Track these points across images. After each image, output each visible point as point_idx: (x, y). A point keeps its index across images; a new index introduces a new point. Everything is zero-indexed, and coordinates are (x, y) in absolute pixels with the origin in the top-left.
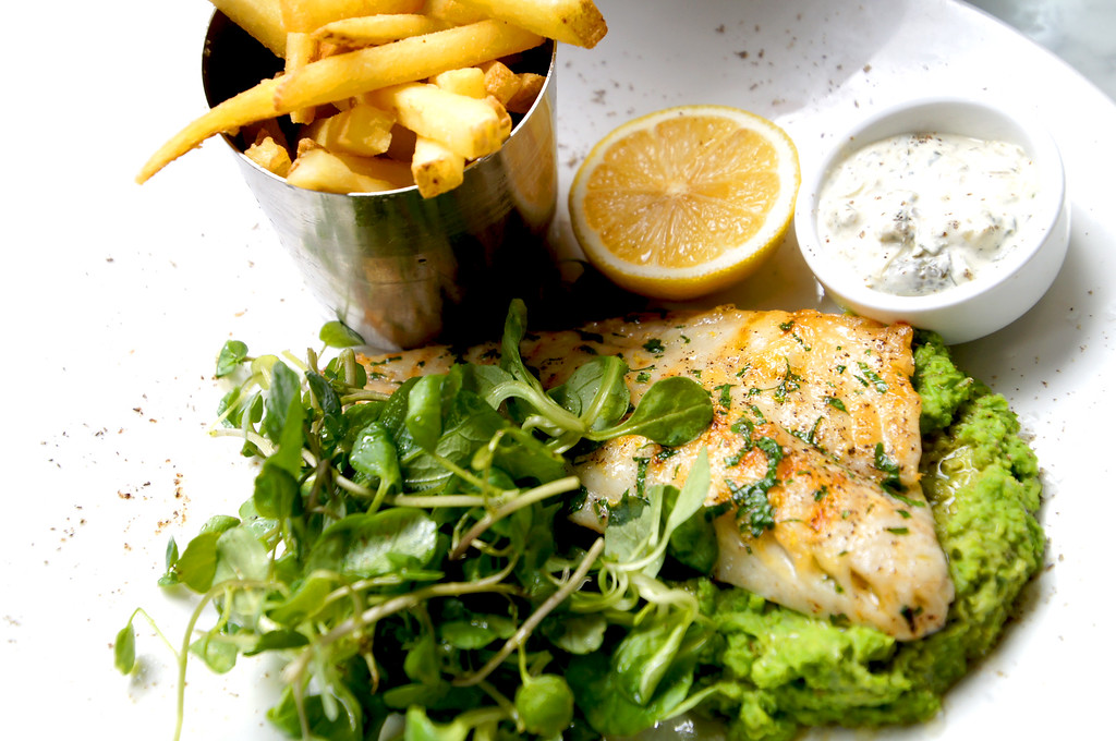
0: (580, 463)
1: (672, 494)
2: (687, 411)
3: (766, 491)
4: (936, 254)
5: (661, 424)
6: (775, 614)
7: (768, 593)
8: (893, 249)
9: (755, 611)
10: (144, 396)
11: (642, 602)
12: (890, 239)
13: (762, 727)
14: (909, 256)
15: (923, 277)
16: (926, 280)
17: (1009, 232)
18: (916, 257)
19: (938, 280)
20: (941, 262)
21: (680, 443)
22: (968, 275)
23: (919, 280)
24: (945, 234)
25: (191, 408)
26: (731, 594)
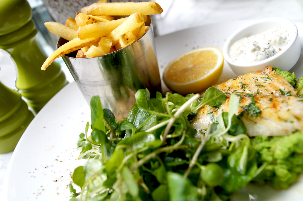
0: (192, 122)
1: (225, 114)
2: (219, 95)
3: (254, 104)
4: (269, 48)
5: (213, 100)
6: (272, 140)
7: (268, 134)
8: (256, 52)
9: (265, 141)
10: (58, 156)
11: (230, 143)
12: (254, 50)
13: (286, 175)
14: (261, 52)
15: (268, 54)
16: (269, 55)
17: (285, 39)
18: (263, 51)
19: (272, 54)
20: (271, 49)
21: (220, 104)
22: (280, 50)
23: (267, 55)
24: (269, 43)
25: (72, 156)
26: (255, 140)
